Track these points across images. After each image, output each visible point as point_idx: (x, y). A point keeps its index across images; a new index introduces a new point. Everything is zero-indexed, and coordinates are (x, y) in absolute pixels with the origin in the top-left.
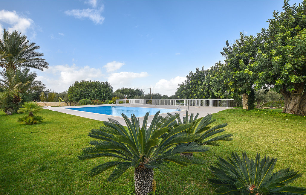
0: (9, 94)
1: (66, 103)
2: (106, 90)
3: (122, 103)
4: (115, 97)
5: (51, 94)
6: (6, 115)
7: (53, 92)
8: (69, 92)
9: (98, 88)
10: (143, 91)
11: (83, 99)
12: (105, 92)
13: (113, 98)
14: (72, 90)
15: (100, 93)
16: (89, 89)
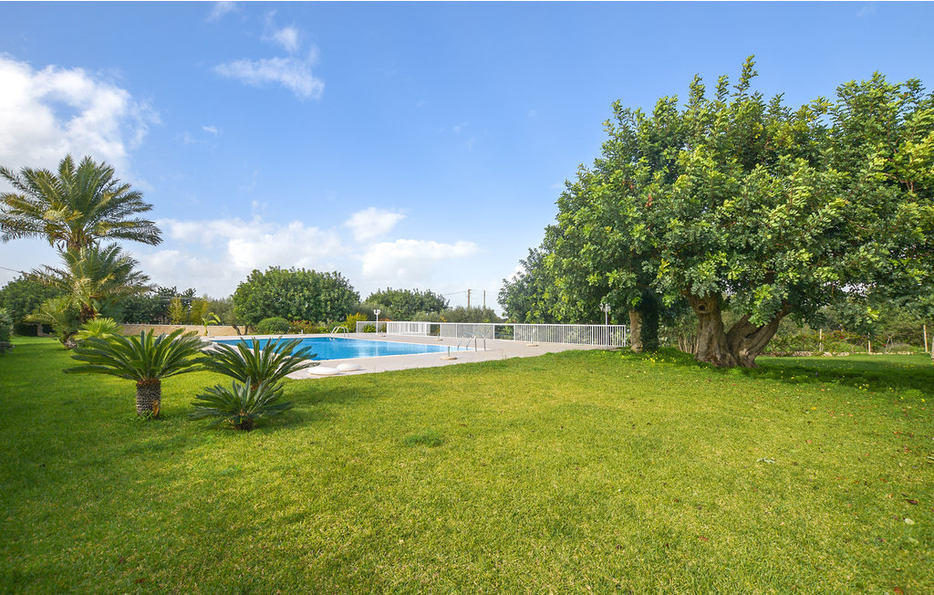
0: (71, 303)
1: (235, 327)
2: (332, 295)
3: (373, 331)
4: (354, 314)
5: (200, 302)
6: (65, 349)
7: (206, 297)
8: (236, 299)
9: (312, 288)
10: (447, 298)
11: (269, 317)
12: (331, 300)
13: (350, 318)
14: (243, 291)
15: (318, 303)
16: (288, 290)
